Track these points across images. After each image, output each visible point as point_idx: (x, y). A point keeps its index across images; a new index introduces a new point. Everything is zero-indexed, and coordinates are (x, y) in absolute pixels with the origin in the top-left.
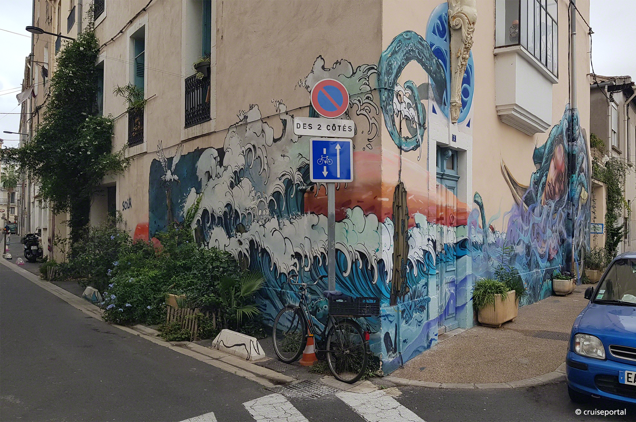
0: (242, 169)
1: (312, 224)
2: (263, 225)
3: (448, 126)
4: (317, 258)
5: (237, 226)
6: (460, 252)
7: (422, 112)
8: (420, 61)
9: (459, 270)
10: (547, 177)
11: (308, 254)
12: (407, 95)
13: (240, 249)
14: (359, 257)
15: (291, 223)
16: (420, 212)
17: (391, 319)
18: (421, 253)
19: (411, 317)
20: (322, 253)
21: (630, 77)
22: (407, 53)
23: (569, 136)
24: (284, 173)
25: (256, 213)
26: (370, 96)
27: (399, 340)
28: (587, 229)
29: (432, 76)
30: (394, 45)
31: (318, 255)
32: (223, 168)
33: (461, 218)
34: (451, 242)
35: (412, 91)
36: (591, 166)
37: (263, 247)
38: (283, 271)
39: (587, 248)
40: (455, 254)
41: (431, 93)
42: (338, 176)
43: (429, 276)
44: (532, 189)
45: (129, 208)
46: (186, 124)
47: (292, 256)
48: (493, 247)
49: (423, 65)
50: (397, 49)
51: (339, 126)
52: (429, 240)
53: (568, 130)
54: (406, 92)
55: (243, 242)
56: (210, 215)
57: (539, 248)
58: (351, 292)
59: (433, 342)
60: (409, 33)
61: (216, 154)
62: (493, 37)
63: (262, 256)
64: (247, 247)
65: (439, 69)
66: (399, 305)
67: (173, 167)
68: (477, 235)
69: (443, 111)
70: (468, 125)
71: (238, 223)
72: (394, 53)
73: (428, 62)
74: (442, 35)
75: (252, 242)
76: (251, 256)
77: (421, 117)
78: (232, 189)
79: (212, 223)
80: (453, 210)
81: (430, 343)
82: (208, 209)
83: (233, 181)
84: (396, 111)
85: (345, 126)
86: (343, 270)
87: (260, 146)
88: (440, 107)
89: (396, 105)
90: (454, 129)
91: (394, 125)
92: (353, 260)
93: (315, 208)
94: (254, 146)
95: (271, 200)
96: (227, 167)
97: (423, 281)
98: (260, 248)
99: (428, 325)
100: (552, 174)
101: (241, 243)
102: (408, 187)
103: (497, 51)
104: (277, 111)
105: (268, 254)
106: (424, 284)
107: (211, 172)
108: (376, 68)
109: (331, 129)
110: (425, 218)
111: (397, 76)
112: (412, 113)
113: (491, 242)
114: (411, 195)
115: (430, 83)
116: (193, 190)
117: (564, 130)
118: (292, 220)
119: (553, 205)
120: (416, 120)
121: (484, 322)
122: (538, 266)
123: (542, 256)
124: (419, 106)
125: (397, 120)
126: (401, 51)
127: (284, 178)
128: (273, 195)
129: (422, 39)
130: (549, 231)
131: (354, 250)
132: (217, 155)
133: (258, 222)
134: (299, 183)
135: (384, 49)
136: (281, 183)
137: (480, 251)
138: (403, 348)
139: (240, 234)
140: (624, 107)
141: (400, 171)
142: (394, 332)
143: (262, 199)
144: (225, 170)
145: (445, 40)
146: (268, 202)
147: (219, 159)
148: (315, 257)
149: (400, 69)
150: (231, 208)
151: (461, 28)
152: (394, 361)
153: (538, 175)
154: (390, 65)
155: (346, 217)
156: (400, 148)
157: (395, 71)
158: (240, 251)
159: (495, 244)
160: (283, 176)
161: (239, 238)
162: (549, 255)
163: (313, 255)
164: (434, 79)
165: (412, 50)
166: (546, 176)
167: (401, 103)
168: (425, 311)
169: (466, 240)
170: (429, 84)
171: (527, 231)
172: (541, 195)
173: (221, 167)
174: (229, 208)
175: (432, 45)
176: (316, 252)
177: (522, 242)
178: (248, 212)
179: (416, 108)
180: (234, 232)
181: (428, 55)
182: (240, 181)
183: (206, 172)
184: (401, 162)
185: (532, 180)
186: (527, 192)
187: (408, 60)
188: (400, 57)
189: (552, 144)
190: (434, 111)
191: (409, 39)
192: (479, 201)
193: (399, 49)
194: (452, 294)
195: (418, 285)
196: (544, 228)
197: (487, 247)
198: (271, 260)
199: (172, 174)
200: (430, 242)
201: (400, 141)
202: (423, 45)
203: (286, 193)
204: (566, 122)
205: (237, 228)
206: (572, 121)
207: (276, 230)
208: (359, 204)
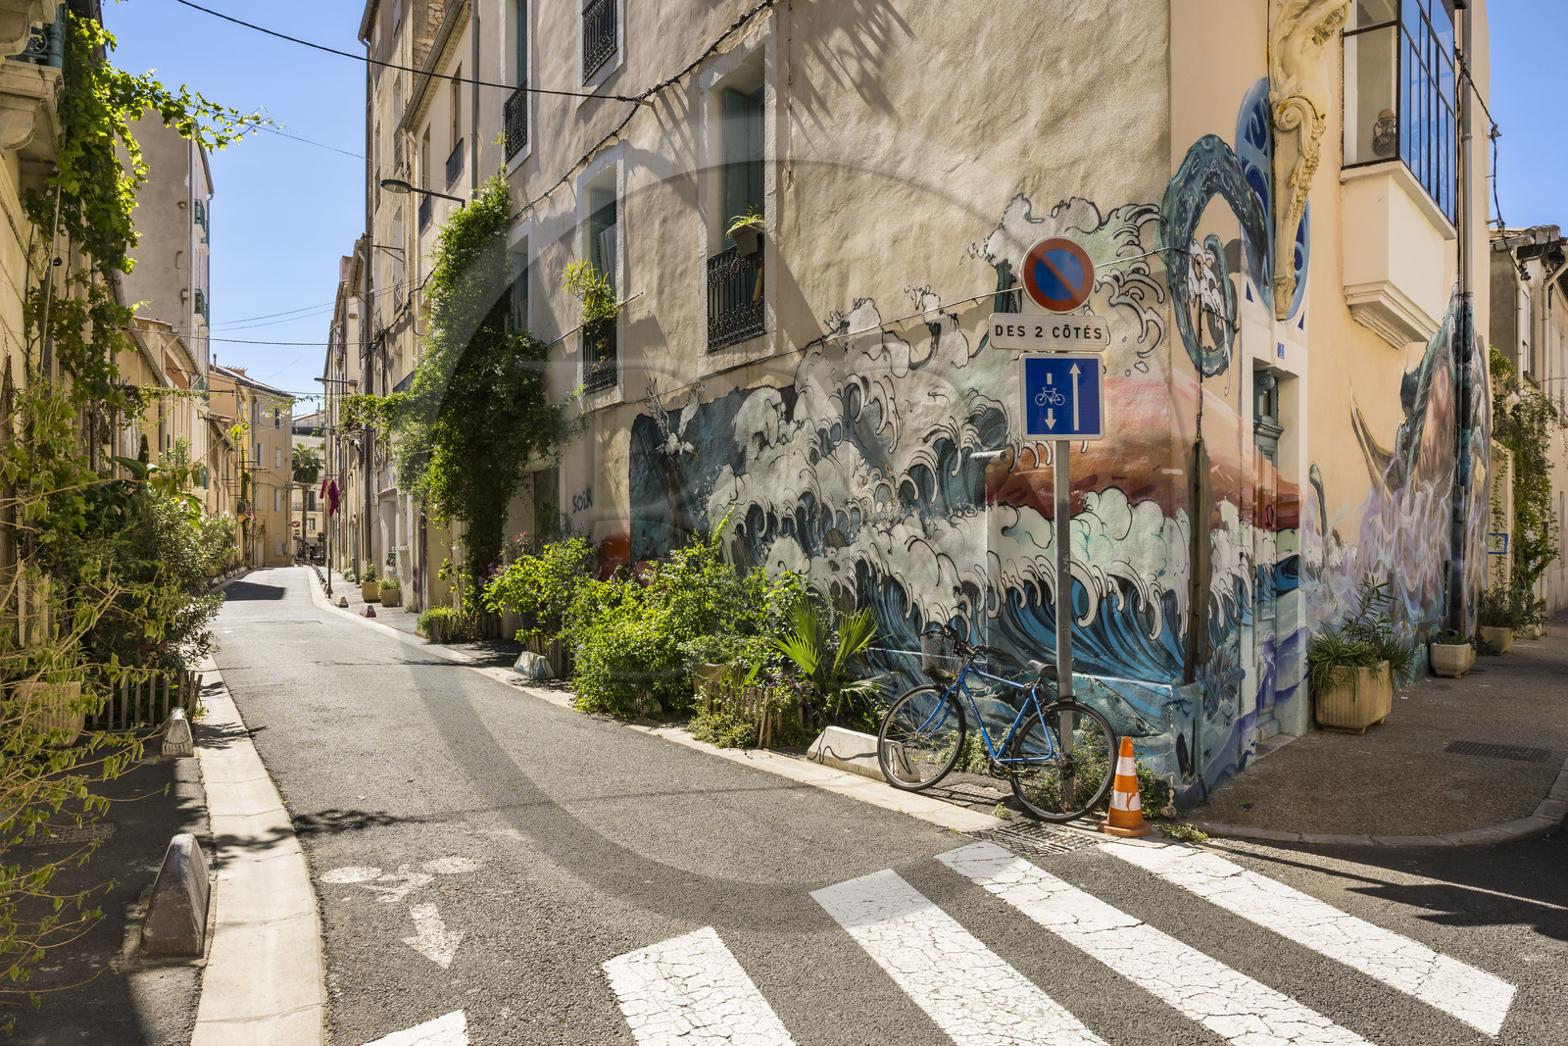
0: (838, 424)
1: (1003, 526)
2: (888, 532)
3: (1271, 328)
4: (1016, 593)
5: (826, 536)
6: (1284, 583)
7: (1231, 296)
8: (1227, 196)
9: (1282, 618)
10: (1421, 434)
11: (994, 585)
12: (1209, 263)
13: (833, 578)
14: (1117, 588)
15: (953, 525)
16: (1229, 500)
17: (1186, 708)
18: (1230, 581)
19: (1217, 707)
20: (1026, 582)
21: (1558, 228)
22: (1208, 179)
23: (1456, 350)
24: (936, 427)
25: (871, 507)
26: (1143, 265)
27: (1199, 750)
28: (1484, 544)
29: (1245, 226)
30: (1189, 163)
31: (1015, 586)
32: (793, 426)
33: (1287, 513)
34: (1268, 562)
35: (1216, 254)
36: (1492, 412)
37: (887, 574)
38: (934, 617)
39: (1483, 582)
40: (1274, 586)
41: (1244, 261)
42: (1076, 427)
43: (1243, 628)
44: (1399, 458)
45: (586, 507)
46: (710, 345)
47: (956, 589)
48: (1338, 574)
49: (1232, 202)
50: (1193, 172)
51: (1077, 329)
52: (1241, 555)
53: (1456, 337)
54: (1208, 256)
55: (841, 565)
56: (765, 516)
57: (1407, 579)
58: (1097, 655)
59: (1249, 757)
60: (1210, 140)
61: (778, 397)
62: (1339, 146)
63: (886, 591)
64: (852, 574)
65: (1256, 211)
66: (1198, 683)
67: (682, 428)
68: (1313, 548)
69: (1262, 296)
70: (1301, 325)
71: (828, 528)
72: (1190, 178)
73: (1239, 197)
74: (1260, 144)
75: (861, 565)
76: (859, 591)
77: (1230, 306)
78: (815, 464)
79: (770, 530)
80: (1271, 498)
81: (1244, 759)
82: (759, 503)
83: (817, 448)
84: (1193, 296)
85: (1087, 328)
86: (1079, 613)
87: (878, 377)
88: (1258, 287)
89: (1194, 286)
90: (1283, 332)
91: (1189, 323)
92: (1101, 594)
93: (1009, 494)
94: (864, 380)
95: (905, 482)
96: (803, 422)
97: (1232, 638)
98: (880, 576)
99: (1242, 724)
100: (1429, 426)
101: (835, 567)
102: (1212, 447)
103: (1347, 174)
104: (917, 308)
105: (898, 587)
106: (1233, 642)
107: (766, 434)
108: (1155, 209)
109: (1062, 335)
110: (1235, 510)
111: (1193, 226)
112: (1213, 298)
113: (1334, 565)
114: (1214, 465)
115: (1243, 238)
116: (727, 469)
117: (1450, 338)
118: (955, 520)
119: (1431, 491)
120: (1222, 315)
121: (1330, 722)
122: (1405, 617)
123: (1412, 596)
124: (1227, 285)
125: (1194, 312)
126: (1199, 175)
127: (933, 439)
128: (910, 471)
129: (1229, 151)
130: (1423, 545)
131: (1105, 575)
132: (780, 400)
133: (874, 526)
134: (971, 445)
135: (1174, 172)
136: (928, 447)
137: (1317, 581)
138: (1204, 766)
139: (834, 550)
140: (1543, 290)
141: (1200, 415)
142: (1190, 734)
143: (885, 481)
144: (798, 428)
145: (1265, 153)
146: (897, 486)
147: (783, 407)
148: (1010, 591)
149: (1198, 210)
150: (813, 500)
151: (1298, 127)
152: (1190, 790)
153: (1408, 430)
154: (1183, 204)
155: (1085, 510)
156: (1199, 368)
157: (1190, 215)
158: (835, 582)
159: (1341, 569)
160: (932, 433)
161: (831, 556)
162: (1424, 595)
163: (1005, 587)
164: (1249, 231)
165: (1216, 174)
166: (1421, 431)
167: (1199, 279)
168: (1236, 697)
169: (1296, 558)
170: (1240, 241)
171: (1389, 544)
172: (1413, 470)
173: (788, 422)
174: (808, 502)
175: (1245, 164)
176: (1013, 580)
177: (1381, 567)
178: (851, 506)
179: (1222, 291)
180: (821, 547)
181: (1238, 183)
182: (831, 449)
183: (756, 434)
184: (1201, 397)
185: (1399, 440)
186: (1392, 463)
187: (1210, 192)
188: (1197, 186)
189: (1430, 366)
190: (1249, 297)
191: (1211, 151)
192: (1317, 479)
193: (1197, 172)
194: (1270, 665)
195: (1226, 645)
196: (1417, 538)
197: (1329, 575)
198: (905, 599)
199: (680, 441)
200: (1244, 560)
201: (1199, 354)
202: (1230, 163)
203: (940, 468)
204: (1452, 323)
205: (826, 539)
206: (1464, 316)
207: (917, 540)
208: (1116, 482)
